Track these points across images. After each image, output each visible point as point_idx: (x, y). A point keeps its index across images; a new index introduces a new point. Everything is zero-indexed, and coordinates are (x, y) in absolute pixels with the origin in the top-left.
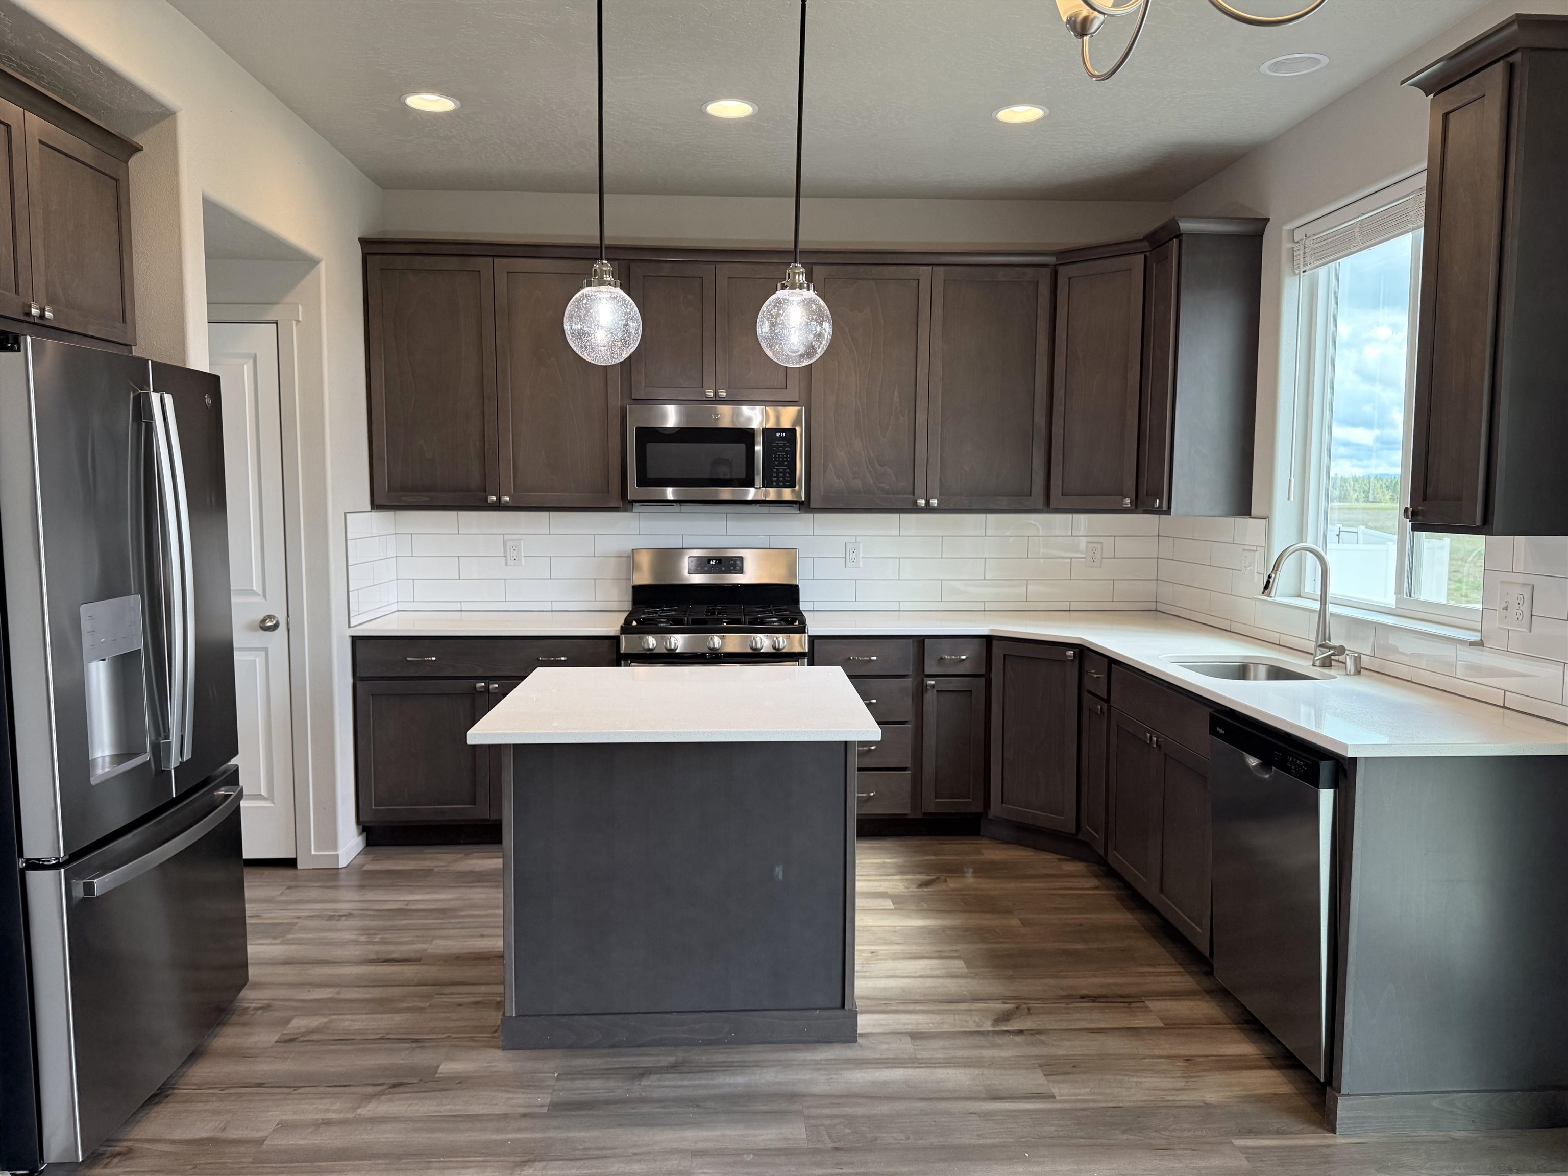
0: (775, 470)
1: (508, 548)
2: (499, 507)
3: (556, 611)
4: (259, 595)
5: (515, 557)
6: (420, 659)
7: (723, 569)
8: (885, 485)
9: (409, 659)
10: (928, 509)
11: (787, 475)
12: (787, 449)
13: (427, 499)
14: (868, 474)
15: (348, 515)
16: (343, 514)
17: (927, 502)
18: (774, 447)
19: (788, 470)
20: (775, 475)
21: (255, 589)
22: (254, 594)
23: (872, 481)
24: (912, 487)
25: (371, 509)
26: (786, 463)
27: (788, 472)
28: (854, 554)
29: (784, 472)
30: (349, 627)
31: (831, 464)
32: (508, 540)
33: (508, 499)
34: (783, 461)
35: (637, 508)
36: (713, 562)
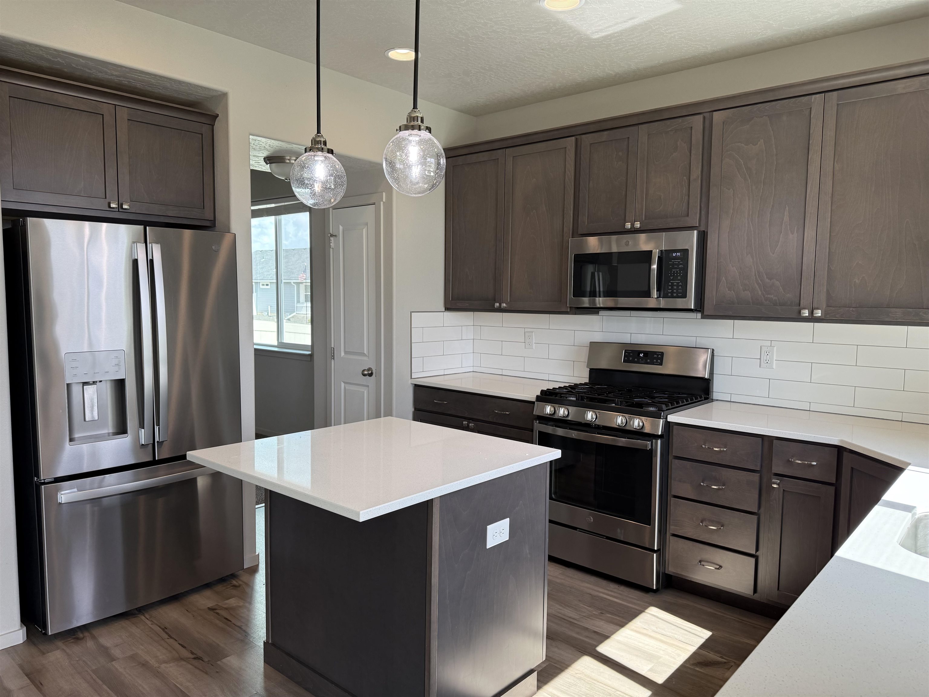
0: (670, 284)
1: (526, 337)
2: (500, 310)
3: (550, 381)
4: (367, 356)
5: (529, 343)
6: (441, 402)
7: (649, 361)
8: (772, 296)
9: (435, 401)
10: (812, 319)
11: (680, 287)
12: (680, 266)
13: (468, 305)
14: (757, 287)
15: (412, 313)
16: (410, 312)
17: (811, 313)
18: (671, 265)
19: (680, 284)
20: (670, 287)
21: (365, 353)
22: (363, 354)
23: (760, 293)
24: (798, 299)
25: (445, 310)
26: (679, 278)
27: (681, 286)
28: (768, 356)
29: (678, 286)
30: (411, 378)
31: (724, 278)
32: (526, 332)
33: (505, 305)
34: (677, 276)
35: (602, 313)
36: (642, 355)
